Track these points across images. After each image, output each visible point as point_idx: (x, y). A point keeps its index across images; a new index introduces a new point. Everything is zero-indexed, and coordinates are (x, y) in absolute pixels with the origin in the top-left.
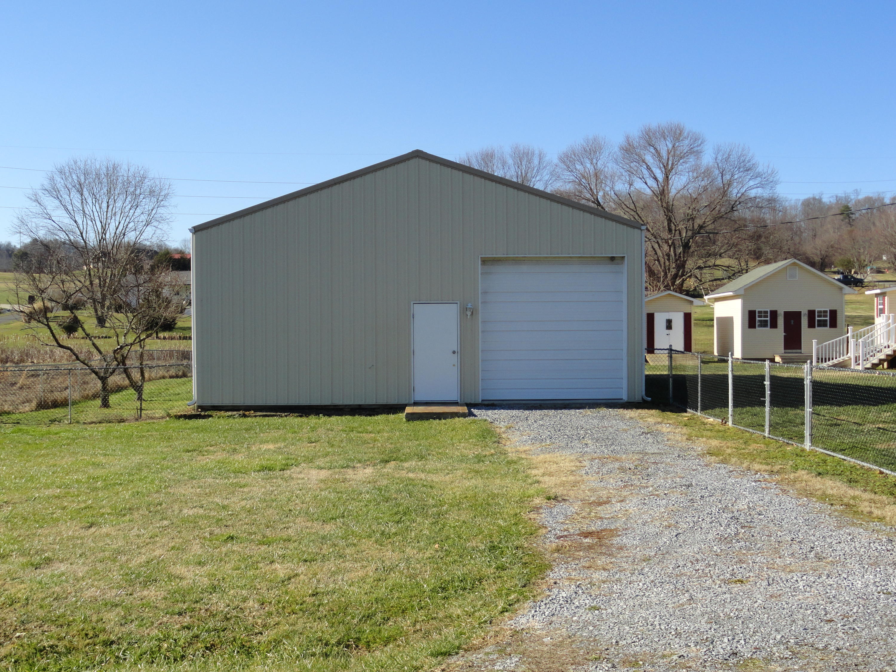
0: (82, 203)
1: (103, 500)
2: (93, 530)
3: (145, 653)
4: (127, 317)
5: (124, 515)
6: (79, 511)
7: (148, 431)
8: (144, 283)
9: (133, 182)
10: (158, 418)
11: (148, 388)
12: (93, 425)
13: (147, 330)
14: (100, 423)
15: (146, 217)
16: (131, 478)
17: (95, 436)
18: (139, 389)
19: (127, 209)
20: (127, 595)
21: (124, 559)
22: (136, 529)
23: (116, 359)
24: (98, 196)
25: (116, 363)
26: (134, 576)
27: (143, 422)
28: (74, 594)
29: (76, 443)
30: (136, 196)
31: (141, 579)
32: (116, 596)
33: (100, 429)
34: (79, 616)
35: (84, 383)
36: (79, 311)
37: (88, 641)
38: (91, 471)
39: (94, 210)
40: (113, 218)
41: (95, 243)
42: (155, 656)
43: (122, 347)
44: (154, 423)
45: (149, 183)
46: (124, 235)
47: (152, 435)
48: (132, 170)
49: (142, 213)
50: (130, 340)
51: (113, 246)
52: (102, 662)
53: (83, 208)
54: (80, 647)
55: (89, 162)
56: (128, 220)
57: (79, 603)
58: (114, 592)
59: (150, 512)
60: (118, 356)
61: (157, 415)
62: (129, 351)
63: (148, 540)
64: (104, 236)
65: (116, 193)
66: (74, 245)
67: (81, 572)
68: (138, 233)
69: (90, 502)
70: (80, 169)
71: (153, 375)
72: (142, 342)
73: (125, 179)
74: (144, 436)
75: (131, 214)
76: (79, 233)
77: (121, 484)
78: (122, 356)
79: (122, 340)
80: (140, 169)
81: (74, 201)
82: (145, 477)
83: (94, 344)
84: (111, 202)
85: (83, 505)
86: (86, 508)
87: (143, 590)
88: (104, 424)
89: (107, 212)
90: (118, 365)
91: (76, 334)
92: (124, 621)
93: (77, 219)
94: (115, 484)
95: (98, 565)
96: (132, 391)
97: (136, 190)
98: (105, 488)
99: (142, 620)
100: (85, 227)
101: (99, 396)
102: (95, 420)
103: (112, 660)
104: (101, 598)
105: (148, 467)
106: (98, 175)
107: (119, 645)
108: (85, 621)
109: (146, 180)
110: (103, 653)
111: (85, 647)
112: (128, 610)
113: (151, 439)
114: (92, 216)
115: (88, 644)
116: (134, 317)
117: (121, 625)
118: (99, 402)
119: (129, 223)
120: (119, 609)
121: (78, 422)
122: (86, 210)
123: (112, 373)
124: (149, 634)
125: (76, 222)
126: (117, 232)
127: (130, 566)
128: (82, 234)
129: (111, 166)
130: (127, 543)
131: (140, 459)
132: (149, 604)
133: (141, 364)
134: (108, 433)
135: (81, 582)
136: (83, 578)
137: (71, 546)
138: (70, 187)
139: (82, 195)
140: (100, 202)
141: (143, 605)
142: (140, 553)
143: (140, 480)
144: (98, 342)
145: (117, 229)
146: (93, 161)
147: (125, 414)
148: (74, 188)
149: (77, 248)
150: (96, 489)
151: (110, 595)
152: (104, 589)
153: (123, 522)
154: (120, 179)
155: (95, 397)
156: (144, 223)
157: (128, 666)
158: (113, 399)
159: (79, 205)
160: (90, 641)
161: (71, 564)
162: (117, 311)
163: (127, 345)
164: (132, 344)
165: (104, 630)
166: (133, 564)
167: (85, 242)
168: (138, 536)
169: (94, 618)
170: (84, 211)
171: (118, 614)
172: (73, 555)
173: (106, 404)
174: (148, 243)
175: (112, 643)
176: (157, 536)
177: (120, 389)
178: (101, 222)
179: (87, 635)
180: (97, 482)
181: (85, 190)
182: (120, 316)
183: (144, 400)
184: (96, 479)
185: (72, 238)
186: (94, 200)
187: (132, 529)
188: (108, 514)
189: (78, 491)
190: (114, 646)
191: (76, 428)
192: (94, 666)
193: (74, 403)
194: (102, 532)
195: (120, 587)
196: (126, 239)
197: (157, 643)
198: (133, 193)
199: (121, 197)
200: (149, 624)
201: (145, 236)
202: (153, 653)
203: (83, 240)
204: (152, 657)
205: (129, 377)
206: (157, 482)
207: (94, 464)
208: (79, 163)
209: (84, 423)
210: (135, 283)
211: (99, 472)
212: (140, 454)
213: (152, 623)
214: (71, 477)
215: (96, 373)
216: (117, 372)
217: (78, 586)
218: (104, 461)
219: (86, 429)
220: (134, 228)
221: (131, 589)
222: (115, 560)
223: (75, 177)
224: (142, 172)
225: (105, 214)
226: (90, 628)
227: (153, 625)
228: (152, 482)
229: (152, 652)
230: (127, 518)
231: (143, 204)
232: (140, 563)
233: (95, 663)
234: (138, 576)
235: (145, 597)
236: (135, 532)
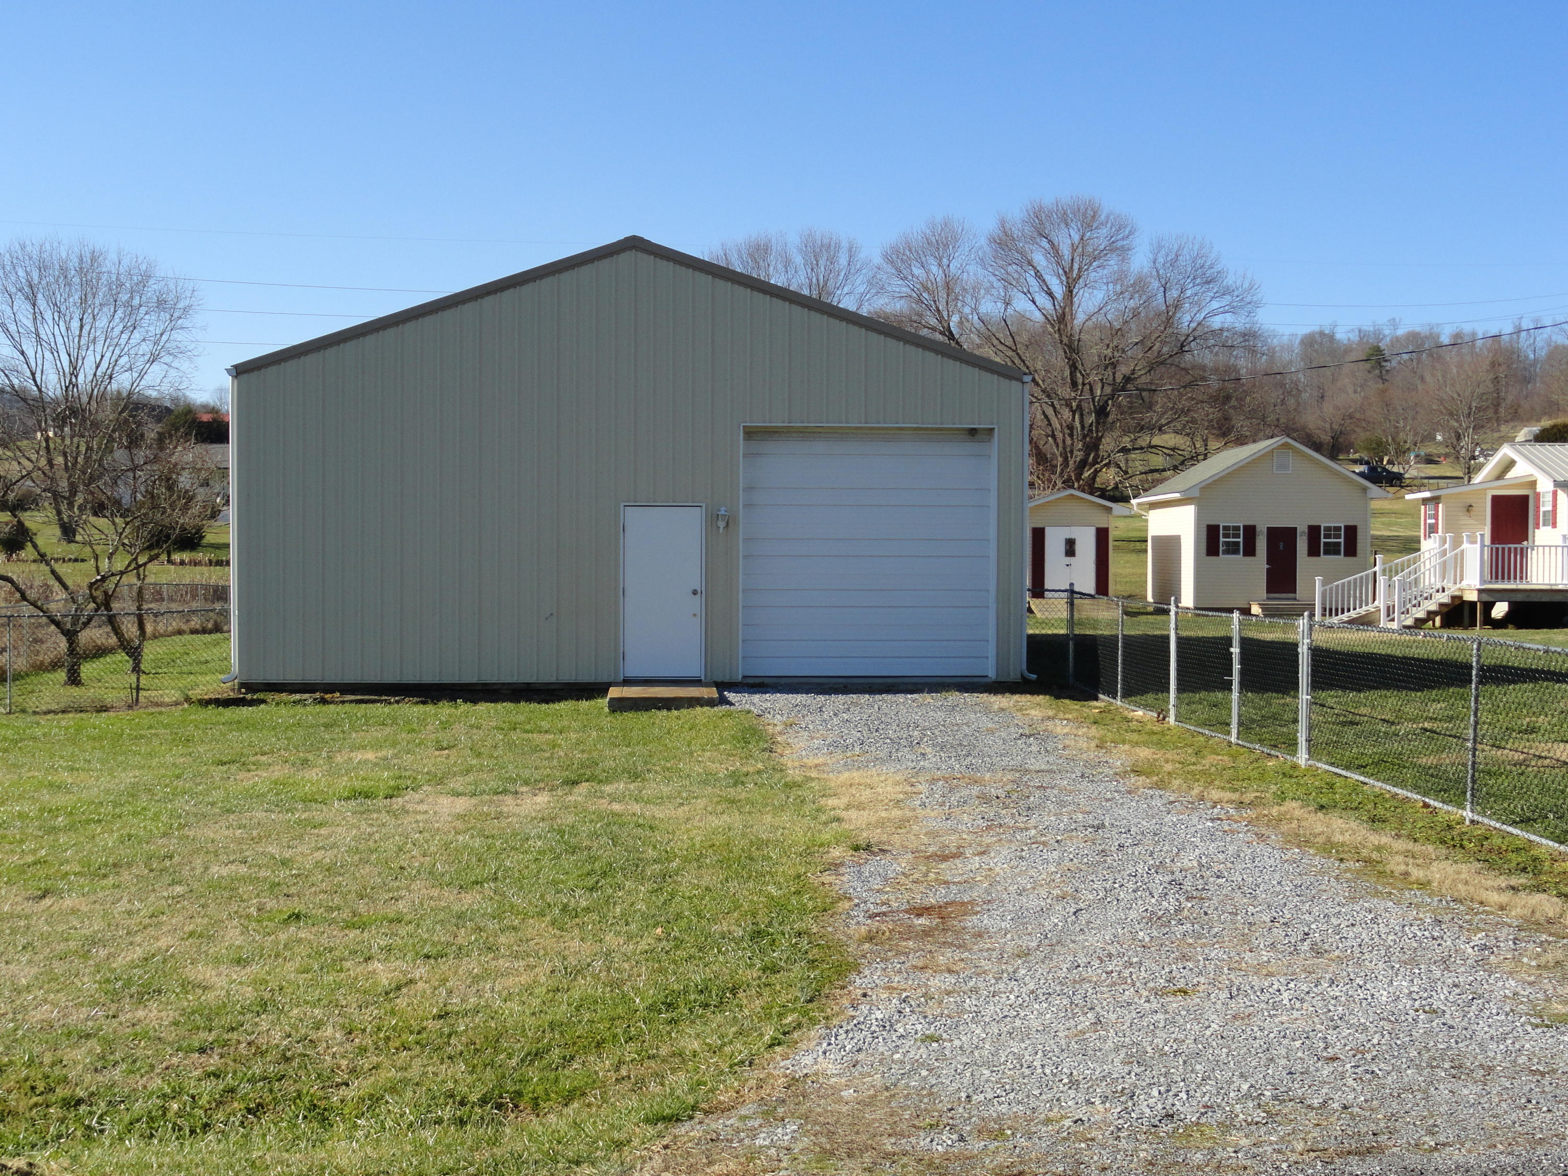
0: (35, 319)
1: (66, 850)
2: (47, 902)
3: (138, 1121)
4: (114, 523)
5: (105, 876)
6: (22, 869)
7: (150, 727)
8: (145, 463)
9: (128, 285)
10: (168, 705)
11: (151, 651)
12: (49, 717)
13: (150, 548)
14: (63, 712)
15: (151, 347)
16: (117, 810)
17: (55, 735)
18: (135, 653)
19: (117, 331)
20: (107, 1017)
21: (103, 953)
22: (125, 900)
23: (94, 599)
24: (63, 308)
25: (92, 605)
26: (120, 983)
27: (142, 711)
28: (10, 1016)
29: (20, 748)
30: (132, 310)
31: (134, 989)
32: (87, 1019)
33: (63, 723)
34: (20, 1055)
35: (36, 641)
36: (28, 513)
37: (35, 1099)
38: (45, 796)
39: (57, 332)
40: (91, 348)
41: (59, 392)
42: (156, 1125)
43: (104, 579)
44: (161, 713)
45: (155, 287)
46: (111, 378)
47: (156, 735)
48: (126, 262)
49: (144, 340)
50: (119, 565)
51: (90, 398)
52: (60, 1137)
53: (37, 329)
54: (21, 1110)
55: (48, 247)
56: (117, 352)
57: (20, 1032)
58: (84, 1012)
59: (151, 870)
60: (98, 594)
61: (167, 700)
62: (117, 585)
63: (147, 921)
64: (74, 380)
65: (97, 302)
66: (19, 395)
67: (25, 977)
68: (135, 375)
69: (43, 852)
70: (30, 258)
71: (161, 628)
72: (141, 569)
73: (114, 278)
74: (142, 737)
75: (123, 342)
76: (29, 374)
77: (99, 821)
78: (106, 593)
79: (104, 565)
80: (140, 261)
81: (20, 316)
82: (144, 809)
83: (53, 572)
84: (88, 319)
85: (30, 859)
86: (35, 863)
87: (136, 1009)
88: (71, 715)
89: (80, 336)
90: (96, 610)
91: (23, 554)
92: (101, 1065)
93: (24, 348)
94: (88, 821)
95: (56, 964)
96: (121, 656)
97: (132, 298)
98: (71, 827)
99: (134, 1062)
100: (40, 362)
101: (63, 665)
102: (54, 707)
103: (79, 1133)
104: (61, 1023)
105: (150, 790)
106: (64, 270)
107: (91, 1105)
108: (30, 1064)
109: (151, 282)
110: (62, 1120)
111: (31, 1109)
112: (109, 1044)
113: (155, 741)
114: (53, 344)
115: (36, 1105)
116: (127, 524)
117: (96, 1070)
118: (62, 675)
119: (120, 356)
120: (92, 1042)
121: (23, 711)
122: (42, 332)
123: (86, 624)
124: (145, 1087)
125: (23, 353)
126: (99, 373)
127: (114, 965)
128: (33, 374)
129: (88, 255)
130: (109, 925)
131: (135, 777)
132: (147, 1032)
133: (139, 608)
134: (78, 730)
135: (24, 994)
136: (28, 988)
137: (8, 931)
138: (13, 290)
139: (34, 305)
140: (68, 318)
141: (136, 1035)
142: (131, 944)
143: (135, 814)
144: (61, 568)
145: (97, 368)
146: (55, 244)
147: (110, 698)
148: (19, 294)
149: (24, 400)
150: (54, 830)
151: (77, 1017)
152: (67, 1007)
153: (102, 888)
154: (104, 277)
155: (55, 665)
156: (147, 358)
157: (107, 1143)
158: (87, 670)
159: (29, 324)
160: (40, 1099)
161: (7, 963)
162: (95, 514)
163: (113, 575)
164: (122, 573)
165: (65, 1080)
166: (119, 963)
167: (40, 390)
168: (129, 913)
169: (48, 1059)
170: (38, 335)
171: (90, 1051)
172: (10, 948)
173: (74, 679)
174: (154, 394)
175: (79, 1102)
176: (163, 913)
177: (100, 652)
178: (69, 355)
179: (33, 1088)
180: (57, 817)
181: (40, 296)
182: (102, 522)
183: (144, 672)
184: (54, 812)
185: (16, 382)
186: (56, 314)
187: (119, 900)
188: (75, 875)
189: (22, 833)
190: (83, 1109)
191: (19, 721)
192: (46, 1143)
193: (17, 677)
194: (65, 906)
195: (94, 1003)
196: (114, 386)
197: (159, 1102)
198: (128, 304)
199: (105, 309)
200: (147, 1069)
201: (148, 380)
202: (152, 1119)
203: (36, 385)
204: (152, 1128)
205: (117, 631)
206: (164, 818)
207: (51, 785)
208: (29, 249)
209: (35, 713)
210: (129, 463)
211: (61, 800)
212: (134, 767)
213: (152, 1067)
214: (9, 809)
215: (57, 624)
216: (93, 623)
217: (18, 1002)
218: (70, 781)
219: (38, 724)
220: (128, 366)
221: (114, 1007)
222: (86, 956)
223: (21, 273)
224: (143, 267)
225: (76, 340)
226: (40, 1076)
227: (152, 1071)
228: (156, 817)
229: (152, 1118)
230: (110, 881)
231: (145, 323)
232: (133, 961)
233: (48, 1138)
234: (128, 983)
235: (139, 1021)
236: (123, 905)
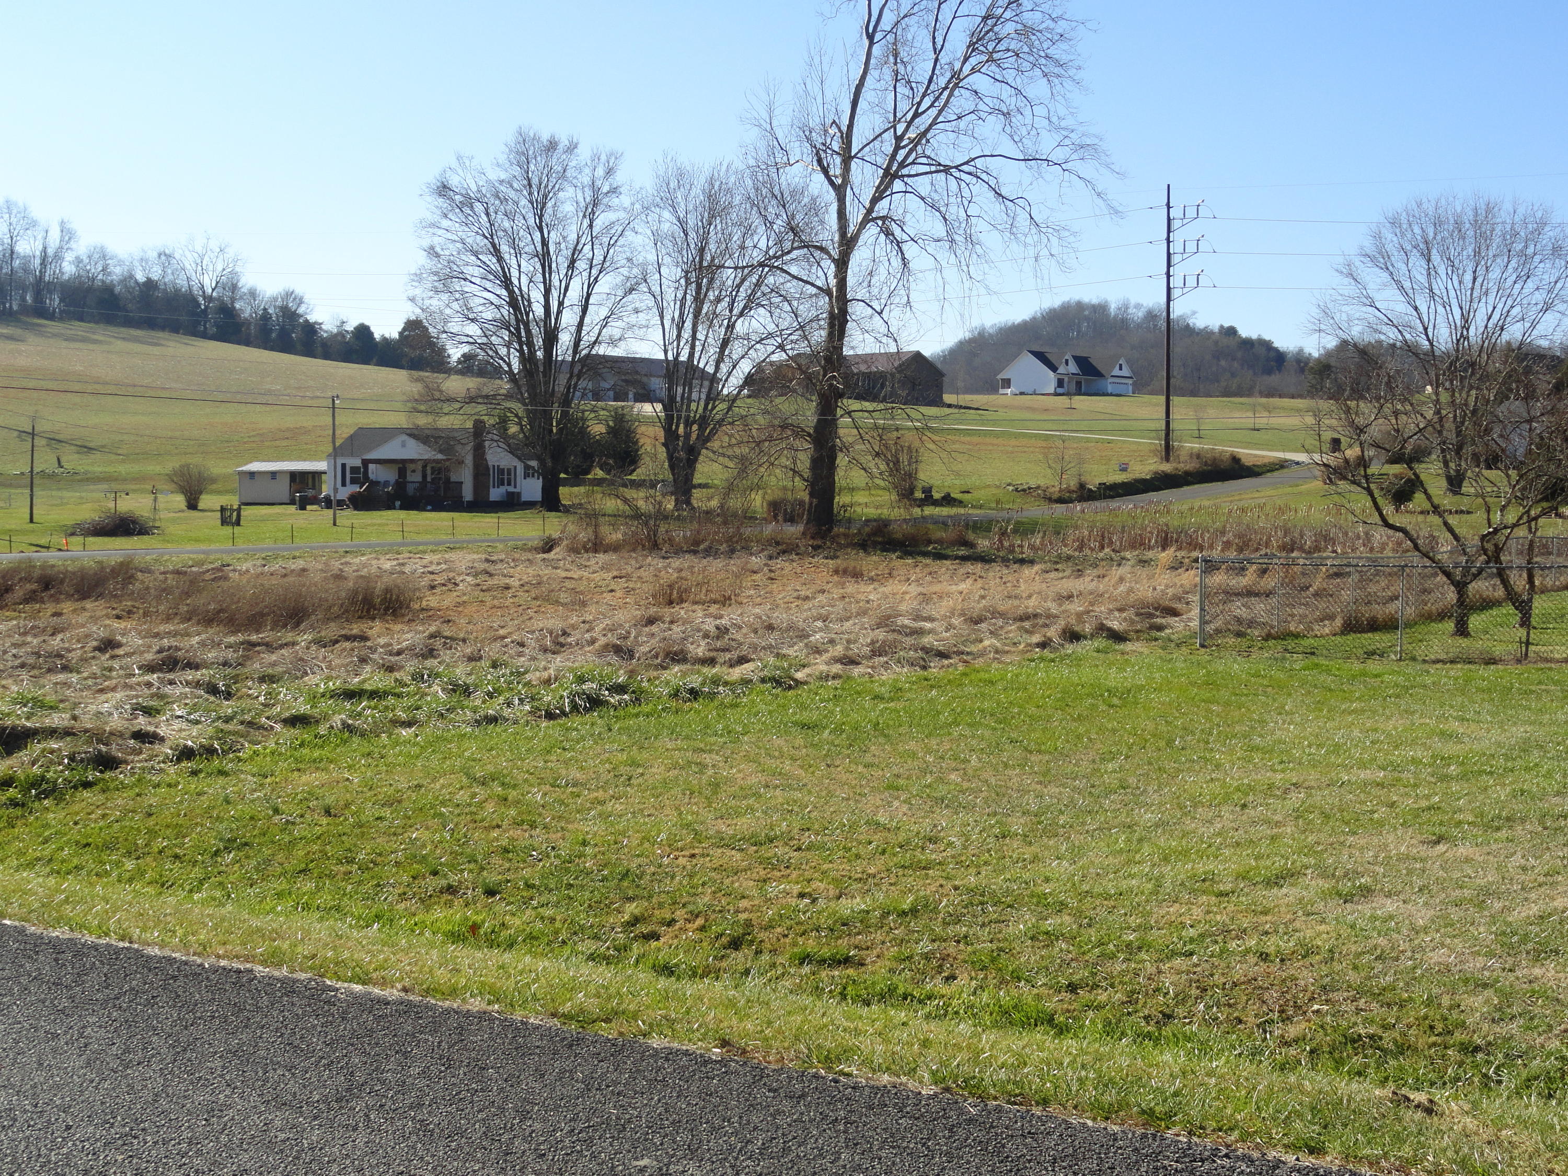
0: (1429, 274)
1: (1459, 799)
2: (1441, 848)
3: (1536, 1078)
4: (1508, 476)
5: (1498, 829)
6: (1417, 813)
7: (1540, 683)
8: (1542, 414)
9: (1522, 234)
10: (1558, 661)
11: (1540, 605)
12: (1439, 666)
13: (1545, 499)
14: (1452, 662)
15: (1544, 296)
16: (1509, 764)
17: (1445, 684)
18: (1524, 609)
19: (1510, 282)
20: (1504, 970)
21: (1498, 905)
22: (1519, 855)
23: (1485, 552)
24: (1456, 263)
25: (1484, 557)
26: (1515, 939)
27: (1531, 665)
28: (1409, 954)
29: (1411, 695)
30: (1526, 258)
31: (1530, 946)
32: (1483, 969)
33: (1452, 673)
34: (1420, 993)
35: (1424, 591)
36: (1423, 466)
37: (1433, 1039)
38: (1438, 744)
39: (1450, 286)
40: (1483, 300)
41: (1450, 345)
42: (1554, 1086)
43: (1496, 531)
44: (1550, 669)
45: (1551, 233)
46: (1502, 329)
47: (1547, 691)
48: (1521, 211)
49: (1538, 289)
50: (1511, 518)
51: (1480, 352)
52: (1458, 1079)
53: (1430, 285)
54: (1420, 1046)
55: (1443, 201)
56: (1509, 302)
57: (1419, 971)
58: (1480, 962)
59: (1545, 828)
60: (1489, 546)
61: (1557, 656)
62: (1507, 538)
63: (1541, 879)
64: (1465, 333)
65: (1491, 254)
66: (1410, 349)
67: (1422, 918)
68: (1527, 325)
69: (1437, 799)
70: (1426, 215)
71: (1549, 582)
72: (1533, 523)
73: (1508, 227)
74: (1532, 692)
75: (1515, 291)
76: (1421, 329)
77: (1491, 773)
78: (1496, 545)
79: (1497, 517)
80: (1536, 208)
81: (1414, 273)
82: (1536, 765)
83: (1446, 524)
84: (1481, 271)
85: (1424, 803)
86: (1429, 808)
87: (1533, 967)
88: (1459, 666)
89: (1472, 289)
90: (1487, 562)
91: (1411, 506)
92: (1499, 1016)
93: (1418, 304)
94: (1481, 772)
95: (1452, 910)
96: (1509, 609)
97: (1526, 247)
98: (1464, 777)
99: (1532, 1019)
100: (1432, 317)
101: (1452, 615)
102: (1443, 656)
103: (1476, 1080)
104: (1458, 968)
105: (1542, 747)
106: (1458, 224)
107: (1488, 1055)
108: (1429, 1003)
109: (1547, 228)
110: (1461, 1064)
111: (1430, 1047)
112: (1507, 996)
113: (1545, 698)
114: (1445, 298)
115: (1434, 1044)
116: (1521, 476)
117: (1493, 1020)
118: (1450, 626)
119: (1512, 307)
120: (1489, 993)
121: (1414, 659)
122: (1435, 286)
123: (1475, 576)
124: (1543, 1046)
125: (1416, 309)
126: (1490, 325)
127: (1510, 919)
128: (1426, 329)
129: (1484, 207)
130: (1503, 878)
131: (1526, 732)
132: (1545, 992)
133: (1529, 562)
134: (1467, 681)
135: (1422, 935)
136: (1425, 930)
137: (1404, 872)
138: (1409, 248)
139: (1429, 261)
140: (1460, 272)
141: (1533, 992)
142: (1526, 899)
143: (1528, 769)
144: (1452, 520)
145: (1489, 319)
146: (1451, 199)
147: (1498, 650)
148: (1415, 251)
149: (1416, 355)
150: (1445, 778)
151: (1475, 964)
152: (1463, 954)
153: (1496, 840)
154: (1498, 229)
155: (1442, 616)
156: (1540, 307)
157: (1505, 1094)
158: (1475, 621)
159: (1423, 279)
160: (1439, 1040)
161: (1404, 902)
162: (1489, 467)
163: (1506, 527)
164: (1514, 526)
165: (1463, 1025)
166: (1517, 916)
167: (1431, 344)
168: (1524, 869)
169: (1446, 1001)
170: (1431, 290)
171: (1487, 1001)
172: (1407, 888)
173: (1462, 630)
174: (1544, 343)
175: (1477, 1049)
176: (1558, 873)
177: (1487, 604)
178: (1461, 308)
179: (1432, 1027)
180: (1449, 765)
181: (1434, 252)
182: (1493, 474)
183: (1535, 628)
184: (1447, 760)
185: (1408, 336)
186: (1450, 269)
187: (1512, 855)
188: (1469, 824)
189: (1415, 778)
190: (1480, 1056)
191: (1410, 669)
192: (1445, 1083)
193: (1409, 625)
194: (1459, 854)
195: (1491, 954)
196: (1505, 337)
197: (1558, 1064)
198: (1522, 253)
199: (1498, 260)
200: (1544, 1028)
201: (1540, 329)
202: (1550, 1080)
203: (1428, 340)
204: (1549, 1088)
205: (1505, 582)
206: (1558, 777)
207: (1442, 733)
208: (1425, 206)
209: (1424, 661)
210: (1525, 415)
211: (1451, 749)
212: (1525, 723)
213: (1550, 1027)
214: (1403, 753)
215: (1448, 574)
216: (1484, 574)
217: (1416, 942)
218: (1461, 730)
219: (1428, 672)
220: (1520, 316)
221: (1510, 961)
222: (1481, 905)
223: (1417, 230)
224: (1539, 215)
225: (1469, 293)
226: (1438, 1017)
227: (1551, 1031)
228: (1549, 775)
229: (1550, 1078)
230: (1503, 834)
231: (1539, 272)
232: (1528, 917)
233: (1446, 1078)
234: (1525, 939)
235: (1536, 978)
236: (1517, 860)
